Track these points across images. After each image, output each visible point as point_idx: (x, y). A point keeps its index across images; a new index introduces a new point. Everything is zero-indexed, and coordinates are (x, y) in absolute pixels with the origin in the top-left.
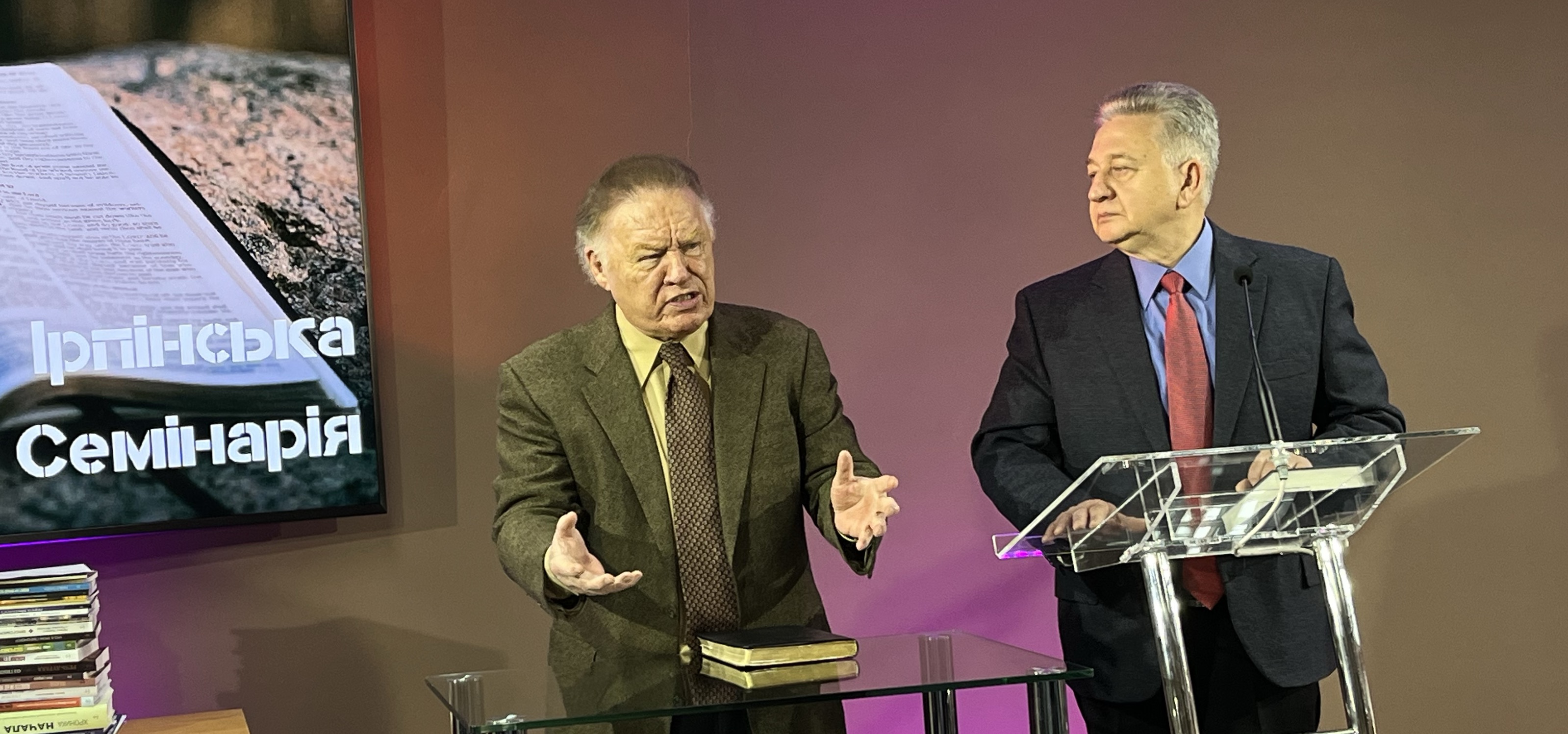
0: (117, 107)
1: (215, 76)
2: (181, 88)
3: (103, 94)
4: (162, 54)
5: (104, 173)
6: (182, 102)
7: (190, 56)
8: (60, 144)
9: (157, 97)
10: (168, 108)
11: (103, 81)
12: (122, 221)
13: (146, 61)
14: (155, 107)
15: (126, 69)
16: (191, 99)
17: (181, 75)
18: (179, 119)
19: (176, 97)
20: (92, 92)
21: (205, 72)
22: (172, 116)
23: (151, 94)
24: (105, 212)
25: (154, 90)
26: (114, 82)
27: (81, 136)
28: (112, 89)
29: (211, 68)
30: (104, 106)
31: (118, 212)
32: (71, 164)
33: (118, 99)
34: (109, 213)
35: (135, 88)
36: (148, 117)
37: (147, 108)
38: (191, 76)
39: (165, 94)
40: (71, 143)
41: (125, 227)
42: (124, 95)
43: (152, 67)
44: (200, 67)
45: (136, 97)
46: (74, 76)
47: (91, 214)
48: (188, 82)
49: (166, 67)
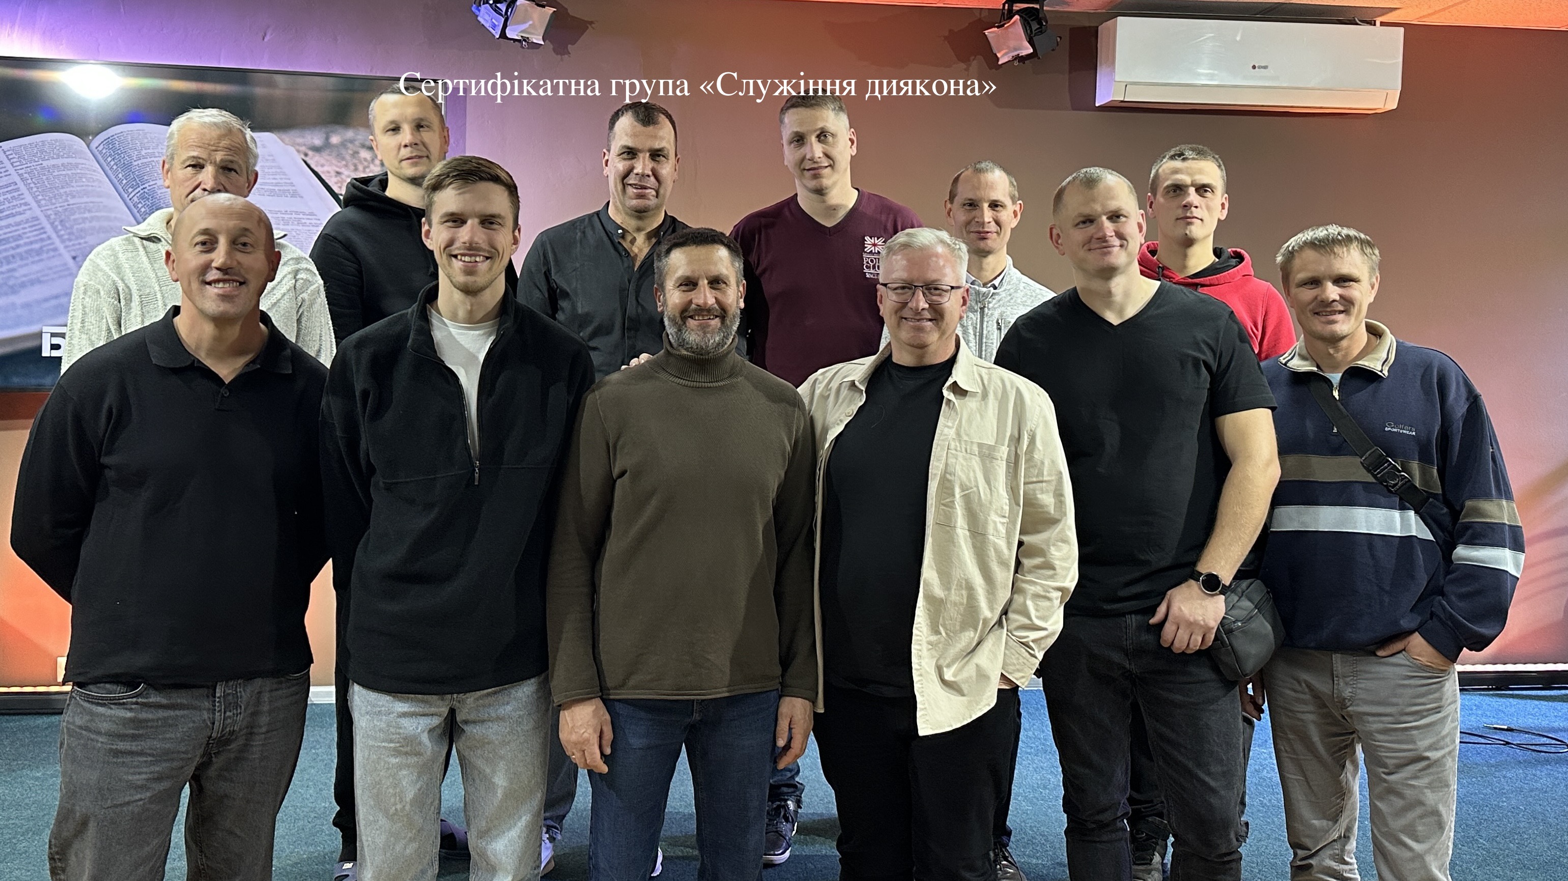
0: (306, 159)
1: (363, 146)
2: (343, 151)
3: (298, 151)
4: (332, 132)
5: (295, 194)
6: (343, 159)
7: (350, 134)
8: (271, 177)
9: (329, 155)
10: (334, 162)
11: (298, 144)
12: (303, 221)
13: (325, 136)
14: (327, 160)
15: (312, 138)
16: (348, 157)
17: (343, 144)
18: (341, 168)
19: (340, 157)
20: (292, 150)
21: (357, 143)
22: (337, 166)
23: (325, 154)
24: (294, 216)
25: (327, 152)
26: (305, 145)
27: (284, 174)
28: (303, 149)
29: (361, 142)
30: (299, 158)
31: (301, 216)
32: (276, 188)
33: (306, 155)
34: (296, 216)
35: (317, 149)
36: (322, 166)
37: (322, 161)
38: (349, 145)
39: (334, 154)
40: (278, 177)
41: (304, 224)
42: (310, 153)
43: (327, 138)
44: (355, 140)
45: (317, 154)
46: (282, 140)
47: (286, 216)
48: (346, 148)
49: (335, 139)
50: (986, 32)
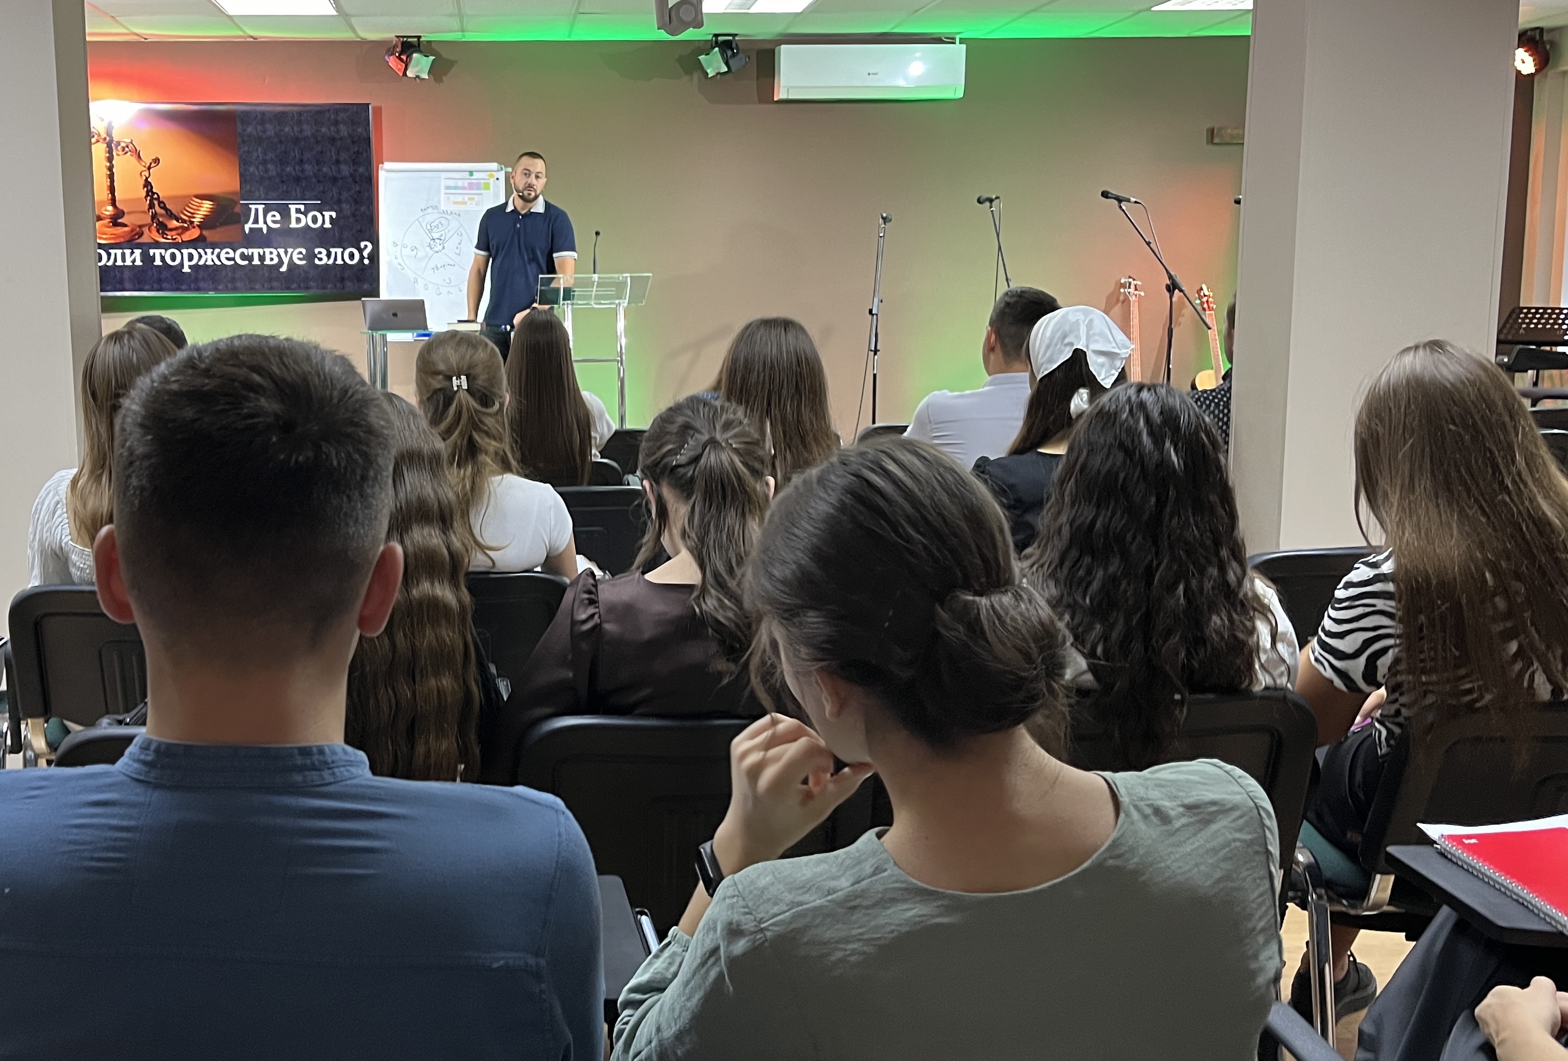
50: (700, 57)
